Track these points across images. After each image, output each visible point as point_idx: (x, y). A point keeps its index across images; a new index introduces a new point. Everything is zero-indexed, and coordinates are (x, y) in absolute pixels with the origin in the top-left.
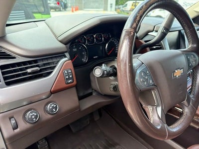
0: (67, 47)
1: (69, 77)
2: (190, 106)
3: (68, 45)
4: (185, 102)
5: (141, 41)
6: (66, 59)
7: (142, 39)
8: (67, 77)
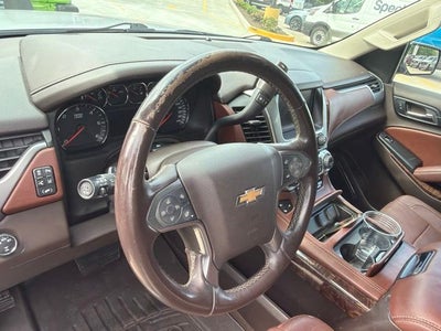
0: (48, 119)
1: (45, 183)
2: (279, 252)
3: (53, 114)
4: (273, 243)
5: (225, 106)
6: (43, 144)
7: (227, 104)
8: (41, 183)
